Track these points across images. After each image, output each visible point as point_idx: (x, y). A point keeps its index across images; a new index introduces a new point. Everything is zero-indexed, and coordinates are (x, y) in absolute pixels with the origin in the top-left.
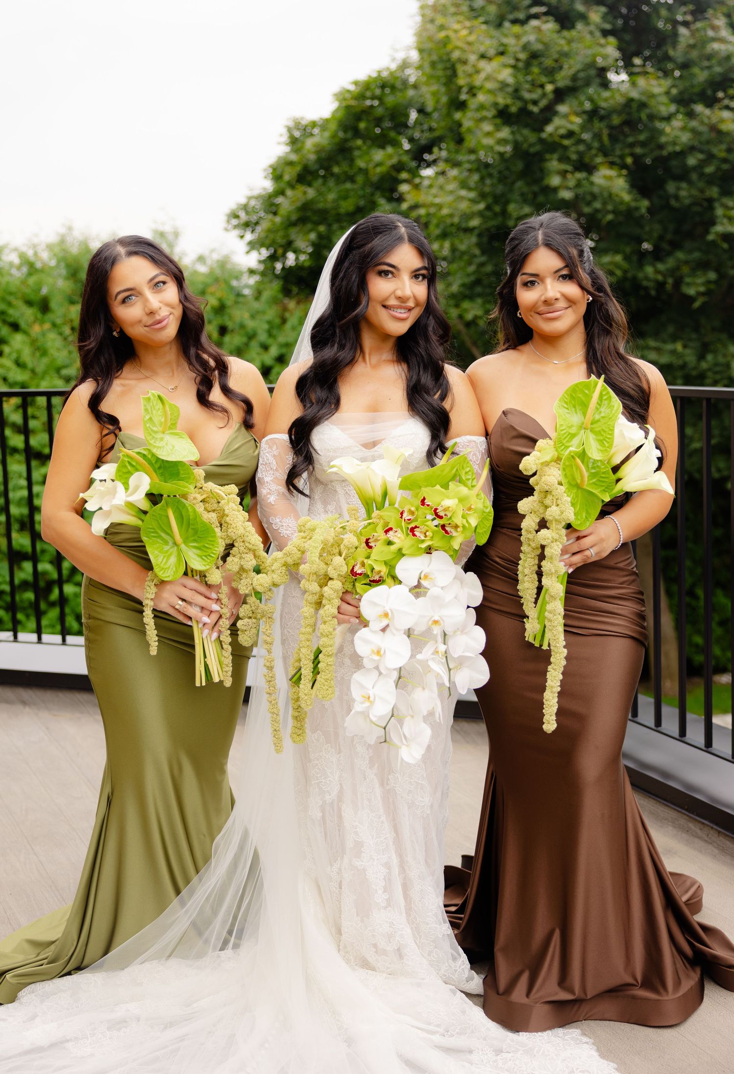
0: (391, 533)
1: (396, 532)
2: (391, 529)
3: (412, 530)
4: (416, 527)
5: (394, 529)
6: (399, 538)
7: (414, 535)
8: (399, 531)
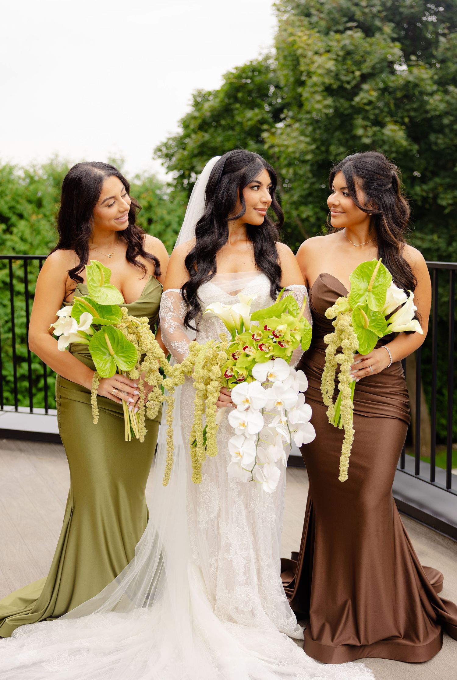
0: (247, 349)
1: (250, 348)
2: (247, 347)
3: (260, 346)
4: (262, 344)
5: (249, 347)
6: (253, 352)
7: (262, 350)
8: (252, 347)
